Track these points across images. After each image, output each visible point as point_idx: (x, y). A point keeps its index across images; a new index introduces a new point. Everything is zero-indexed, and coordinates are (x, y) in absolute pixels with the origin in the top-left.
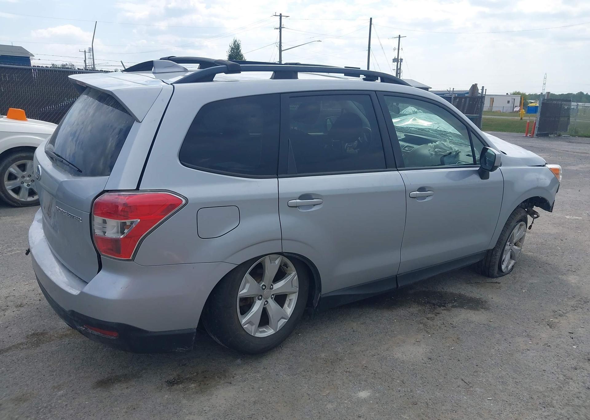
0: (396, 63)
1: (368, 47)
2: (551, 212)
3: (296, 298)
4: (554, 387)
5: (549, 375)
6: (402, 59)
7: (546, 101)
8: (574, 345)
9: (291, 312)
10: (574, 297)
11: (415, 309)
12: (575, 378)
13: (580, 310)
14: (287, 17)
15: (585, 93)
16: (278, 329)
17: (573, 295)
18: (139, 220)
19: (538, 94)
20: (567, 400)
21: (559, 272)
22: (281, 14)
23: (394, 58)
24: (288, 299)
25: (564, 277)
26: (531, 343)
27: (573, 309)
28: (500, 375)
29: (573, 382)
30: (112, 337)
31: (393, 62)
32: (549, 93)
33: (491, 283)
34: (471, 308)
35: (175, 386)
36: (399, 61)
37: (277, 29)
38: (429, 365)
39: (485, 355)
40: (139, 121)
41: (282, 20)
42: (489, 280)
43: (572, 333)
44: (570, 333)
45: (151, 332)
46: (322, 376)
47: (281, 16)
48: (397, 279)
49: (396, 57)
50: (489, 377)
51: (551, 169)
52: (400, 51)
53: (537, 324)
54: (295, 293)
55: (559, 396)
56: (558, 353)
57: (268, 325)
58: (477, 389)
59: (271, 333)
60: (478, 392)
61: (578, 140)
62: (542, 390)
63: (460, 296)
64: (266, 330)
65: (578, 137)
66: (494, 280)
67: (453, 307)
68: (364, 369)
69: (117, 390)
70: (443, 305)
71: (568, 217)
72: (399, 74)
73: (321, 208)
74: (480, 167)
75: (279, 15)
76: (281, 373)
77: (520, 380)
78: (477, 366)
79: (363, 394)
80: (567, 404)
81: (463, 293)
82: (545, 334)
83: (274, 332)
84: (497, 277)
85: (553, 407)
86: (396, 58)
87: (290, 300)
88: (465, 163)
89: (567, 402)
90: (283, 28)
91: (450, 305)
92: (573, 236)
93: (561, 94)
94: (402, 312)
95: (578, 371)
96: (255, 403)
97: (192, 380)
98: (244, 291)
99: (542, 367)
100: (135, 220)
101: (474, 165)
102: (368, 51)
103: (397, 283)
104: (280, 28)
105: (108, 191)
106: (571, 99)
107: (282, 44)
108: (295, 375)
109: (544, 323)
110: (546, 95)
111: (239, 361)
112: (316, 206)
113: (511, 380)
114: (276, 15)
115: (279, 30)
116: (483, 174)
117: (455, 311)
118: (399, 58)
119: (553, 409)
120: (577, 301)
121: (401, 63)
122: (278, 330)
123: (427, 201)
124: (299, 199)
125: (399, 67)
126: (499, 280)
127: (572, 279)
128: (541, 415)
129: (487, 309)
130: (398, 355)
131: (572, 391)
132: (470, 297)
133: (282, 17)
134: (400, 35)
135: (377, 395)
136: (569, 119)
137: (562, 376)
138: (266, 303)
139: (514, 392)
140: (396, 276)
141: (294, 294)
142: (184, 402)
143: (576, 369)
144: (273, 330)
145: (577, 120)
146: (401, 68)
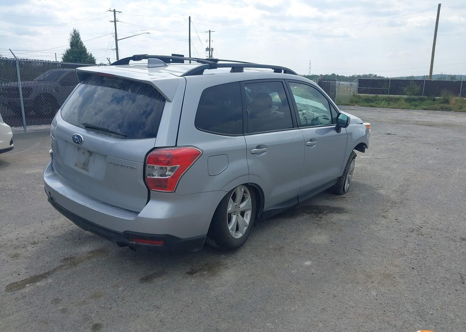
0: (208, 52)
1: (189, 39)
2: (364, 152)
3: (250, 213)
4: (401, 246)
5: (396, 241)
6: (213, 49)
7: (320, 81)
8: (401, 225)
9: (249, 222)
10: (388, 201)
11: (306, 216)
12: (409, 241)
13: (395, 208)
14: (120, 12)
15: (336, 74)
16: (244, 232)
17: (387, 200)
18: (179, 166)
19: (306, 75)
20: (411, 251)
21: (374, 189)
22: (114, 10)
23: (207, 48)
24: (245, 214)
25: (378, 191)
26: (379, 227)
27: (391, 207)
28: (372, 244)
29: (409, 243)
30: (159, 245)
31: (206, 51)
32: (321, 75)
33: (341, 198)
34: (338, 213)
35: (194, 275)
36: (211, 50)
37: (112, 22)
38: (334, 245)
39: (360, 236)
40: (170, 101)
41: (116, 14)
42: (339, 196)
43: (397, 220)
44: (396, 220)
45: (183, 239)
46: (278, 257)
47: (114, 11)
48: (298, 197)
50: (368, 246)
51: (366, 125)
52: (211, 42)
53: (377, 217)
54: (250, 209)
55: (406, 250)
56: (395, 230)
57: (238, 231)
58: (365, 252)
59: (241, 236)
60: (366, 254)
61: (342, 107)
62: (396, 249)
63: (328, 207)
64: (238, 234)
65: (342, 105)
66: (341, 196)
67: (327, 213)
68: (299, 251)
69: (158, 281)
70: (321, 212)
71: (362, 157)
73: (266, 154)
74: (336, 125)
75: (113, 10)
76: (253, 259)
77: (384, 245)
78: (359, 241)
79: (308, 263)
80: (412, 253)
81: (328, 205)
82: (384, 222)
83: (242, 235)
84: (342, 194)
85: (406, 255)
86: (208, 47)
87: (247, 214)
88: (325, 124)
89: (411, 252)
90: (117, 21)
91: (325, 212)
92: (370, 168)
93: (325, 75)
94: (300, 219)
95: (409, 238)
96: (250, 276)
97: (202, 270)
98: (229, 209)
99: (390, 238)
100: (177, 166)
101: (332, 124)
102: (189, 42)
103: (298, 200)
104: (115, 21)
105: (156, 148)
106: (336, 80)
107: (117, 35)
108: (262, 258)
109: (380, 216)
110: (320, 77)
111: (223, 256)
112: (264, 153)
113: (379, 246)
114: (110, 11)
115: (114, 23)
116: (338, 129)
117: (330, 215)
118: (211, 48)
119: (406, 256)
120: (391, 203)
121: (213, 51)
122: (244, 234)
123: (314, 147)
124: (256, 148)
125: (211, 55)
126: (344, 196)
127: (382, 192)
128: (402, 260)
129: (346, 212)
130: (313, 241)
131: (411, 247)
132: (334, 207)
133: (116, 13)
134: (210, 30)
135: (315, 262)
136: (335, 93)
137: (403, 241)
138: (237, 217)
139: (384, 251)
140: (298, 196)
141: (250, 211)
142: (207, 282)
143: (408, 237)
144: (241, 234)
145: (340, 94)
146: (213, 56)
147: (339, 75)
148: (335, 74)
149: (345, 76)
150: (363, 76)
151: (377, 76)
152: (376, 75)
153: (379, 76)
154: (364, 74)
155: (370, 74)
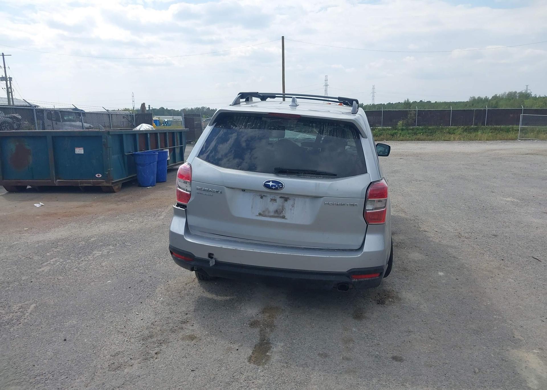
0: (5, 82)
6: (11, 78)
36: (8, 79)
49: (4, 76)
52: (7, 69)
58: (460, 257)
60: (462, 258)
72: (10, 93)
79: (441, 274)
118: (8, 76)
121: (11, 82)
125: (9, 86)
130: (416, 259)
134: (3, 53)
146: (12, 87)
147: (169, 109)
148: (163, 108)
149: (176, 110)
150: (195, 109)
151: (211, 109)
152: (209, 108)
153: (212, 109)
154: (196, 107)
155: (202, 107)
